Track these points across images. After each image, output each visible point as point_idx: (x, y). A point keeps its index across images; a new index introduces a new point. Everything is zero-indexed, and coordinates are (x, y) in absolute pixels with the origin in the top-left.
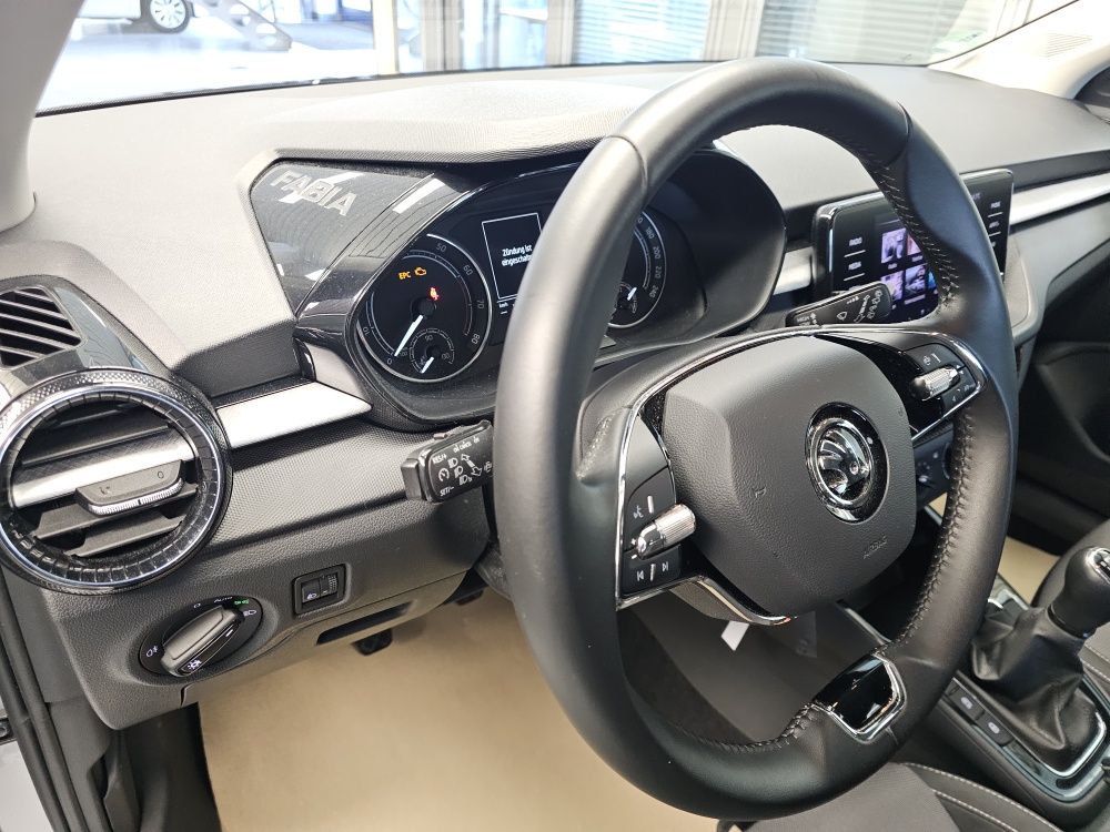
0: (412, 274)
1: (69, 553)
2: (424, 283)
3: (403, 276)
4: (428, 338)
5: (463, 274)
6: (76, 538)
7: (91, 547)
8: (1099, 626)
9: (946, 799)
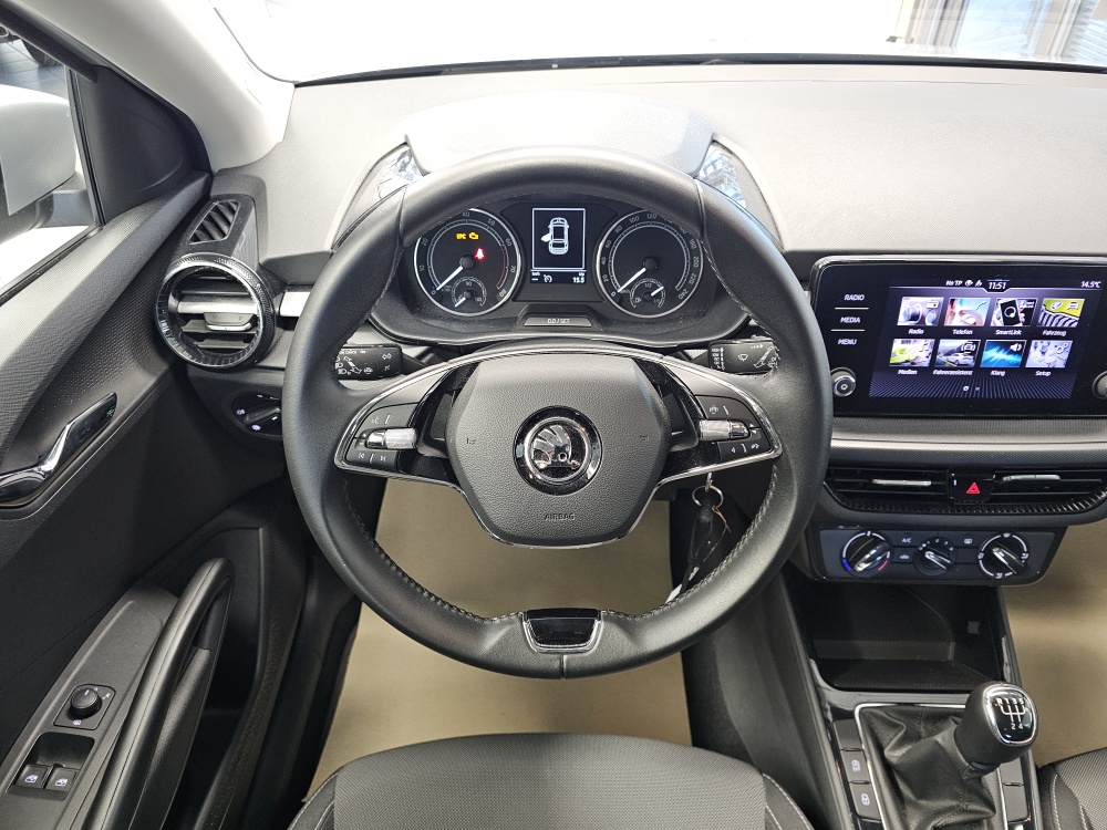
0: (468, 236)
1: (195, 343)
2: (474, 245)
3: (461, 236)
4: (468, 284)
5: (506, 244)
6: (201, 337)
7: (206, 344)
8: (1004, 762)
9: (771, 817)
